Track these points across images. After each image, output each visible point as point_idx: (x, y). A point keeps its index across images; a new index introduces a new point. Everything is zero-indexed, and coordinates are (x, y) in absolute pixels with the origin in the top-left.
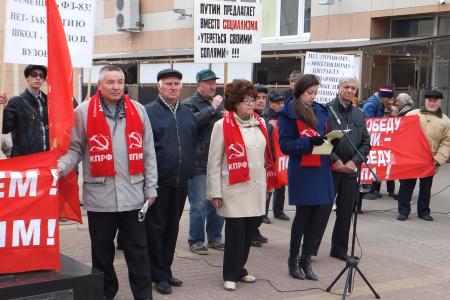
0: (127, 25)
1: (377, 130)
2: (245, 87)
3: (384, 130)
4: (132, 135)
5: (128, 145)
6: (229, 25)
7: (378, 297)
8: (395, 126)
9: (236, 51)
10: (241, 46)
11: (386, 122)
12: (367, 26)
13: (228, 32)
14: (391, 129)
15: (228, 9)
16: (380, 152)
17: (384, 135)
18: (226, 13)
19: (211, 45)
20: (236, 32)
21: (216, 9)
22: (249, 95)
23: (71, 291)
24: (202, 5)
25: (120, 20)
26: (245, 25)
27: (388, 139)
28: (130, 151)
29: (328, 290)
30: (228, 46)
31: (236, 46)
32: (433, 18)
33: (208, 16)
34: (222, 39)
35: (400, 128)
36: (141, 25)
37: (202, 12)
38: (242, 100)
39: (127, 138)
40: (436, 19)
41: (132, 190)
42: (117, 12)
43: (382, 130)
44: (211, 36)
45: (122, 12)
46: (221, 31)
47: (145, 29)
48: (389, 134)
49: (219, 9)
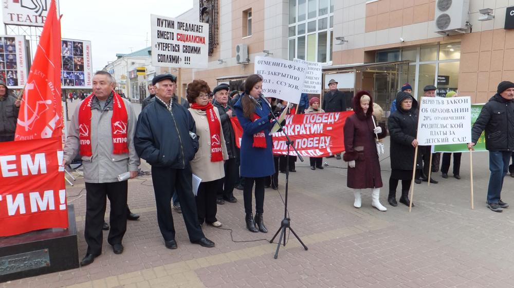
0: (241, 61)
1: (320, 121)
2: (199, 85)
3: (326, 121)
4: (117, 124)
5: (113, 131)
6: (182, 38)
7: (306, 249)
8: (335, 118)
9: (187, 59)
10: (192, 56)
11: (328, 116)
12: (362, 56)
13: (181, 44)
14: (332, 120)
15: (181, 25)
16: (322, 138)
17: (326, 125)
18: (179, 28)
19: (166, 53)
20: (188, 44)
21: (170, 24)
22: (203, 91)
23: (46, 250)
24: (158, 19)
25: (238, 58)
26: (195, 39)
27: (330, 128)
28: (114, 136)
29: (271, 242)
30: (181, 55)
31: (187, 55)
32: (399, 51)
33: (164, 29)
34: (176, 48)
35: (339, 119)
36: (248, 60)
37: (158, 25)
38: (198, 95)
39: (112, 126)
40: (401, 51)
41: (114, 167)
42: (237, 54)
43: (324, 121)
44: (167, 46)
45: (239, 54)
46: (175, 42)
47: (251, 62)
48: (331, 125)
49: (173, 24)
